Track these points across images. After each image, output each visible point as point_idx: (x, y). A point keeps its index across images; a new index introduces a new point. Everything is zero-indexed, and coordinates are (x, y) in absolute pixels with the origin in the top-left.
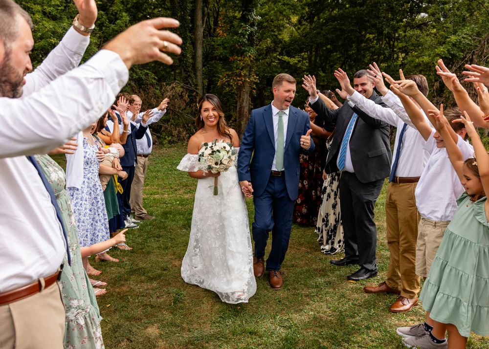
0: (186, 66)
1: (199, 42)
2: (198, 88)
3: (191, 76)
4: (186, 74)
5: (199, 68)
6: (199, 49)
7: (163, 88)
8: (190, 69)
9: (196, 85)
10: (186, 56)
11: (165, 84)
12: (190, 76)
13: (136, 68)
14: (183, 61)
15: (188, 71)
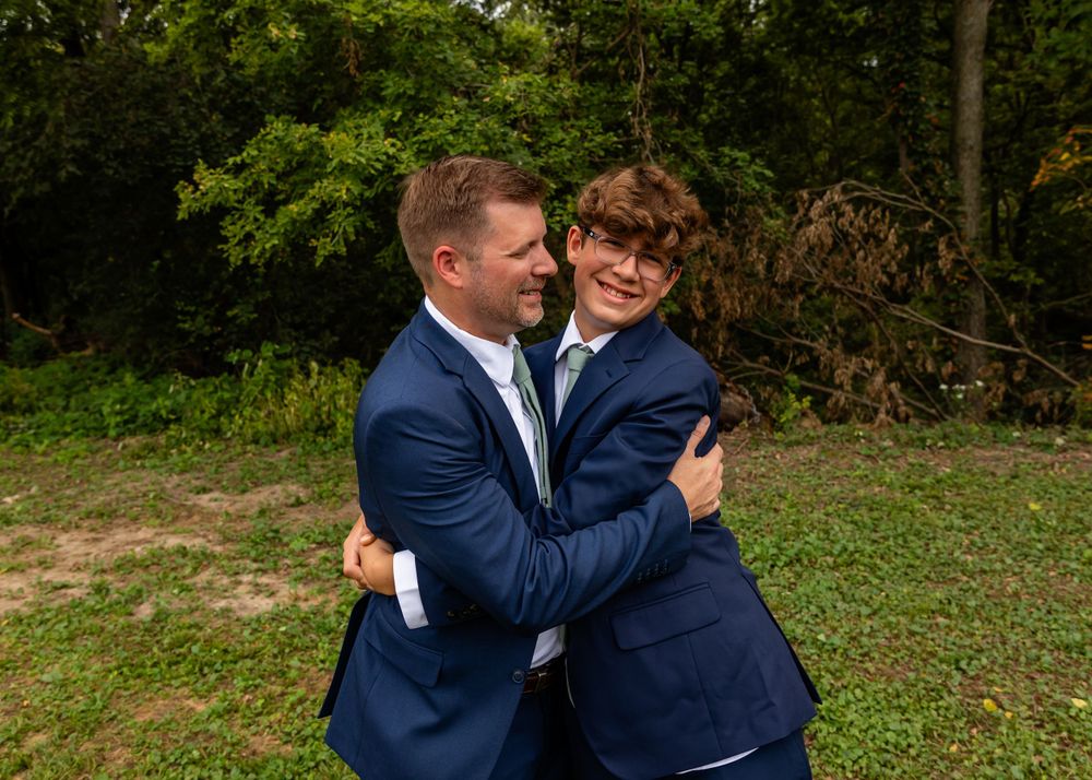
0: (916, 137)
1: (971, 51)
2: (960, 208)
3: (934, 172)
4: (915, 163)
5: (970, 142)
6: (969, 77)
7: (801, 212)
8: (931, 146)
9: (957, 200)
10: (916, 101)
11: (805, 195)
12: (929, 170)
13: (694, 145)
14: (905, 119)
15: (925, 154)
